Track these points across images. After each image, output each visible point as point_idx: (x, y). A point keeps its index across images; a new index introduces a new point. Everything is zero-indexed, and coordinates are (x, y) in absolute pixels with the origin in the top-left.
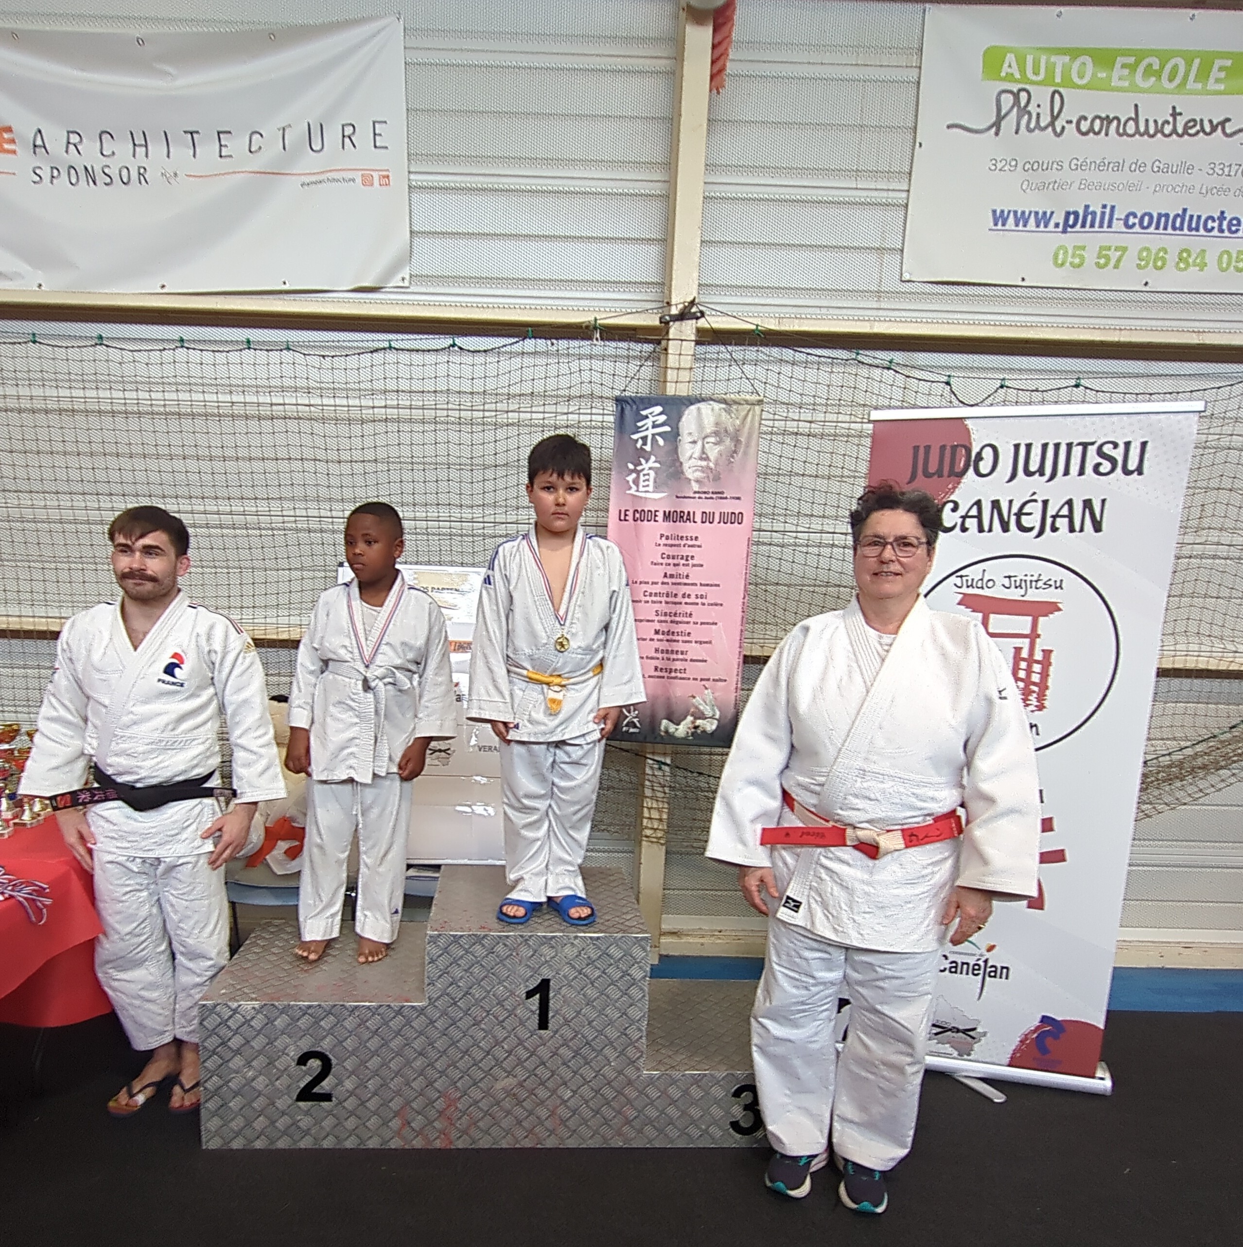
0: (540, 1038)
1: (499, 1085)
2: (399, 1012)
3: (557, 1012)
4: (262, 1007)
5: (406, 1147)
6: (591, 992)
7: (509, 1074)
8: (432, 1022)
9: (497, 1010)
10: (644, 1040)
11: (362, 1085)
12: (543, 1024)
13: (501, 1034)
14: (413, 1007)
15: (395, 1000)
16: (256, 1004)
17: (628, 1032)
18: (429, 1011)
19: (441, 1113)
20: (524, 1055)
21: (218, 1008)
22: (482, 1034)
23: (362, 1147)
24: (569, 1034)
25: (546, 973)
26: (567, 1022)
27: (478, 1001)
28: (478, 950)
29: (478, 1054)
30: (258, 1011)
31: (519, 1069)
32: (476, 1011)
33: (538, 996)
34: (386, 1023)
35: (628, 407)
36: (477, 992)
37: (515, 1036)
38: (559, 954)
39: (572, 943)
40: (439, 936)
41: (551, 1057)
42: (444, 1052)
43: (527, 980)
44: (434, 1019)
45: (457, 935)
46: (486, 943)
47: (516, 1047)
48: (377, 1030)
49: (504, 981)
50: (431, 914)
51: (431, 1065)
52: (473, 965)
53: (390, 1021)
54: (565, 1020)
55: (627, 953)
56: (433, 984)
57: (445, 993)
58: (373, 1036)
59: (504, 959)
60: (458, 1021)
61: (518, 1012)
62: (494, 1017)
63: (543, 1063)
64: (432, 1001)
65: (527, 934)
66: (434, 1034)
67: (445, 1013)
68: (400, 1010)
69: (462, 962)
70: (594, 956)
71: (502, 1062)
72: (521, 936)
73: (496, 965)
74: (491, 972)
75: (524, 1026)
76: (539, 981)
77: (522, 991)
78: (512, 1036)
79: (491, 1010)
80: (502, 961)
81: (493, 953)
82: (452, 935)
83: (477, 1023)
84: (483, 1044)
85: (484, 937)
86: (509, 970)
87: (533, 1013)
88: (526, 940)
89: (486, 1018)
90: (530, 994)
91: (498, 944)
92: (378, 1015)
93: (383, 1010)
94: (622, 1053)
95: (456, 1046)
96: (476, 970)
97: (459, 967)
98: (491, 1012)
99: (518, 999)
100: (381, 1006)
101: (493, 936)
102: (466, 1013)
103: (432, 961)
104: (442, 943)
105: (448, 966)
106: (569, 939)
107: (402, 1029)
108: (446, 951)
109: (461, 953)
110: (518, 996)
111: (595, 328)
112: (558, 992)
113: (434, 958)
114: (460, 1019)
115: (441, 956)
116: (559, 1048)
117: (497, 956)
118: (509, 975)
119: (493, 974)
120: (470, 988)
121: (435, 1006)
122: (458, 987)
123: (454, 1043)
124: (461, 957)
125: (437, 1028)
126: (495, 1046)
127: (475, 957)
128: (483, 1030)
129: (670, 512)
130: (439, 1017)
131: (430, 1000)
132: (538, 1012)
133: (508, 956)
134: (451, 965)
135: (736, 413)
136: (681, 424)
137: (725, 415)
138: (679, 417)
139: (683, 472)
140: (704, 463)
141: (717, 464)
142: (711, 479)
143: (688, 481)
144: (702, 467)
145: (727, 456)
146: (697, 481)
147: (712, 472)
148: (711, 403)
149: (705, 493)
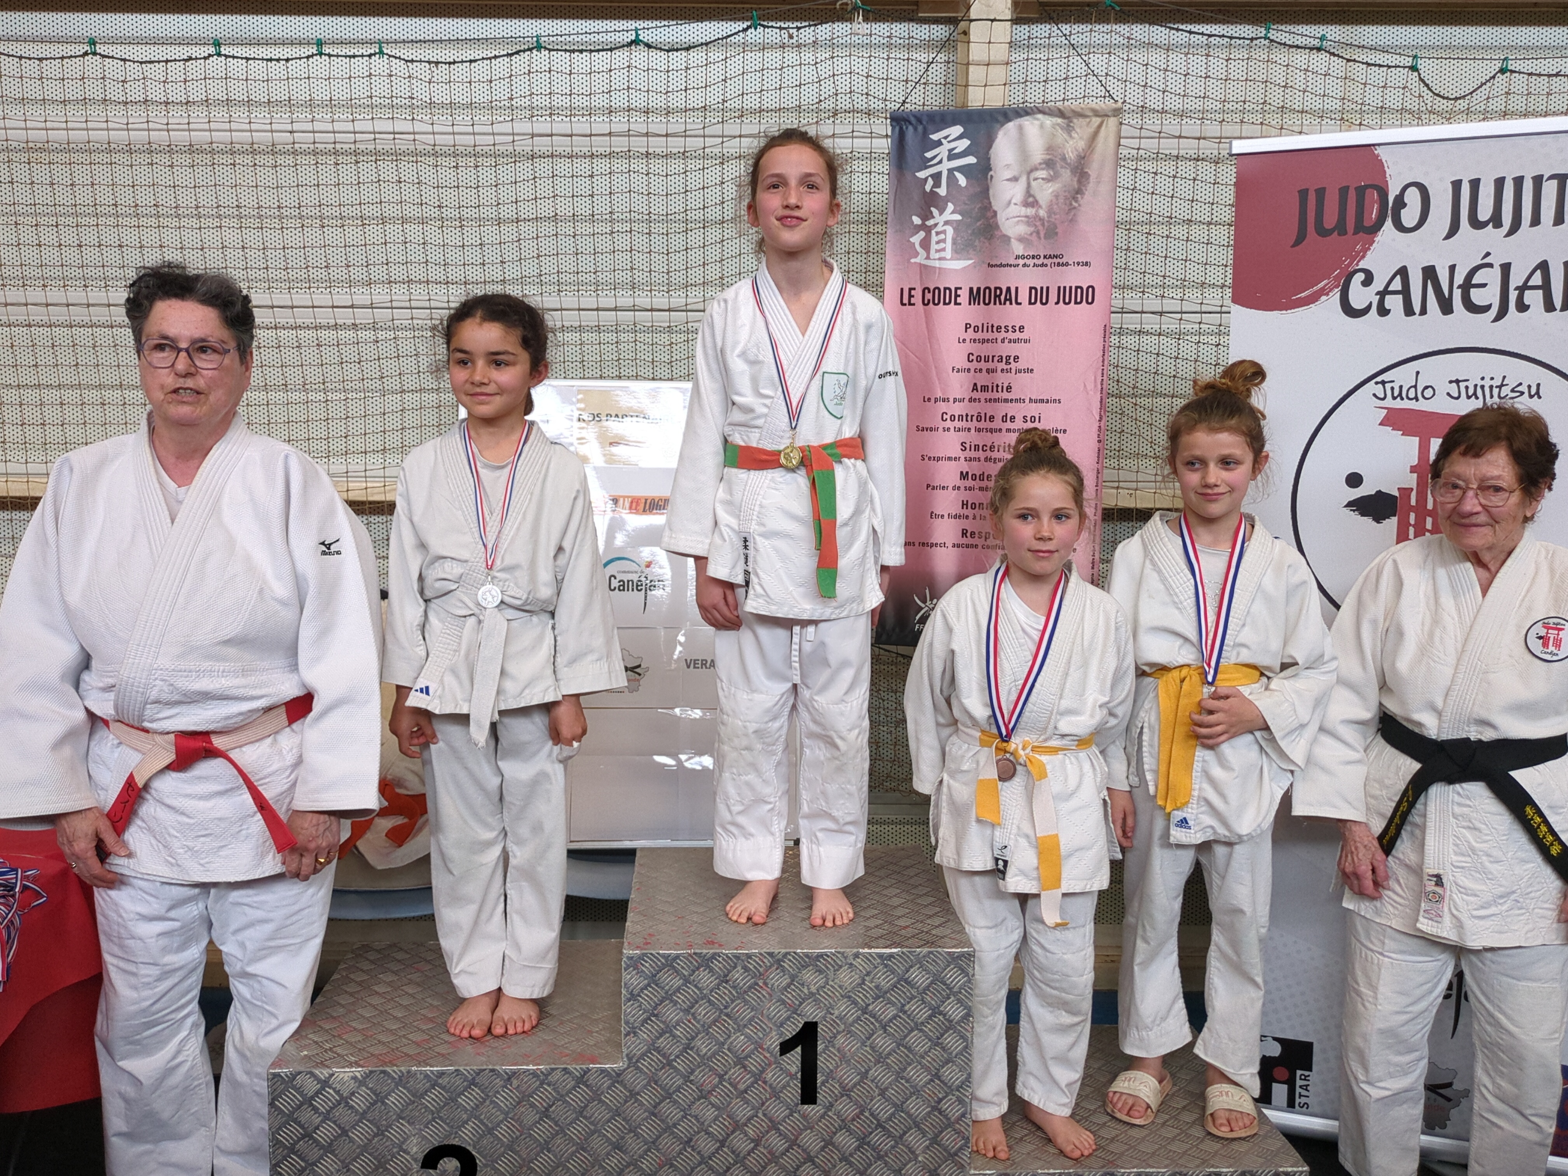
0: (805, 1117)
2: (582, 1079)
4: (367, 1076)
6: (883, 1042)
7: (758, 1175)
8: (633, 1095)
9: (735, 1073)
12: (809, 1095)
13: (742, 1111)
14: (603, 1071)
15: (575, 1060)
16: (358, 1072)
17: (943, 1106)
18: (629, 1077)
20: (781, 1145)
21: (299, 1079)
22: (711, 1113)
24: (850, 1110)
25: (812, 1013)
26: (846, 1091)
27: (705, 1061)
28: (705, 979)
29: (706, 1145)
30: (361, 1083)
31: (771, 1167)
32: (703, 1075)
33: (799, 1050)
34: (561, 1097)
35: (911, 128)
36: (703, 1045)
37: (764, 1115)
38: (831, 983)
39: (851, 964)
40: (642, 957)
41: (823, 1149)
42: (653, 1143)
43: (781, 1025)
44: (637, 1089)
45: (669, 955)
46: (716, 965)
47: (768, 1132)
48: (547, 1109)
49: (745, 1026)
50: (627, 924)
51: (634, 1163)
52: (697, 1002)
53: (567, 1094)
54: (843, 1087)
55: (938, 979)
56: (635, 1033)
57: (653, 1047)
58: (541, 1119)
59: (745, 992)
60: (674, 1092)
61: (769, 1075)
62: (730, 1084)
63: (810, 1159)
64: (633, 1062)
65: (778, 950)
66: (637, 1114)
67: (653, 1080)
68: (583, 1076)
69: (680, 998)
70: (885, 984)
71: (745, 1158)
72: (771, 954)
73: (733, 1001)
74: (724, 1012)
75: (779, 1098)
76: (801, 1026)
77: (774, 1042)
78: (760, 1115)
79: (726, 1073)
80: (742, 995)
81: (727, 982)
82: (663, 956)
83: (704, 1095)
84: (714, 1129)
85: (714, 956)
86: (752, 1010)
87: (792, 1076)
88: (779, 961)
89: (717, 1087)
90: (786, 1047)
91: (735, 967)
92: (549, 1085)
93: (556, 1076)
94: (935, 1141)
95: (673, 1133)
96: (702, 1010)
97: (675, 1005)
98: (727, 1077)
99: (768, 1055)
100: (553, 1070)
101: (726, 955)
102: (687, 1080)
103: (633, 997)
104: (647, 967)
105: (657, 1005)
106: (846, 958)
107: (586, 1106)
108: (653, 980)
109: (678, 982)
110: (768, 1050)
111: (855, 9)
112: (831, 1041)
113: (635, 992)
114: (678, 1089)
115: (645, 988)
116: (835, 1133)
117: (734, 987)
118: (751, 1019)
119: (727, 1015)
120: (693, 1038)
121: (638, 1068)
122: (674, 1036)
123: (668, 1127)
124: (678, 990)
125: (641, 1104)
126: (733, 1132)
127: (699, 989)
128: (713, 1106)
129: (979, 289)
130: (645, 1087)
131: (630, 1059)
132: (799, 1075)
133: (751, 987)
134: (662, 1002)
135: (1078, 130)
136: (992, 151)
137: (1061, 135)
138: (990, 141)
139: (997, 227)
140: (1030, 212)
141: (1050, 212)
142: (1042, 235)
143: (1006, 239)
144: (1027, 217)
145: (1066, 198)
146: (1021, 240)
147: (1043, 224)
148: (1040, 116)
149: (1033, 257)
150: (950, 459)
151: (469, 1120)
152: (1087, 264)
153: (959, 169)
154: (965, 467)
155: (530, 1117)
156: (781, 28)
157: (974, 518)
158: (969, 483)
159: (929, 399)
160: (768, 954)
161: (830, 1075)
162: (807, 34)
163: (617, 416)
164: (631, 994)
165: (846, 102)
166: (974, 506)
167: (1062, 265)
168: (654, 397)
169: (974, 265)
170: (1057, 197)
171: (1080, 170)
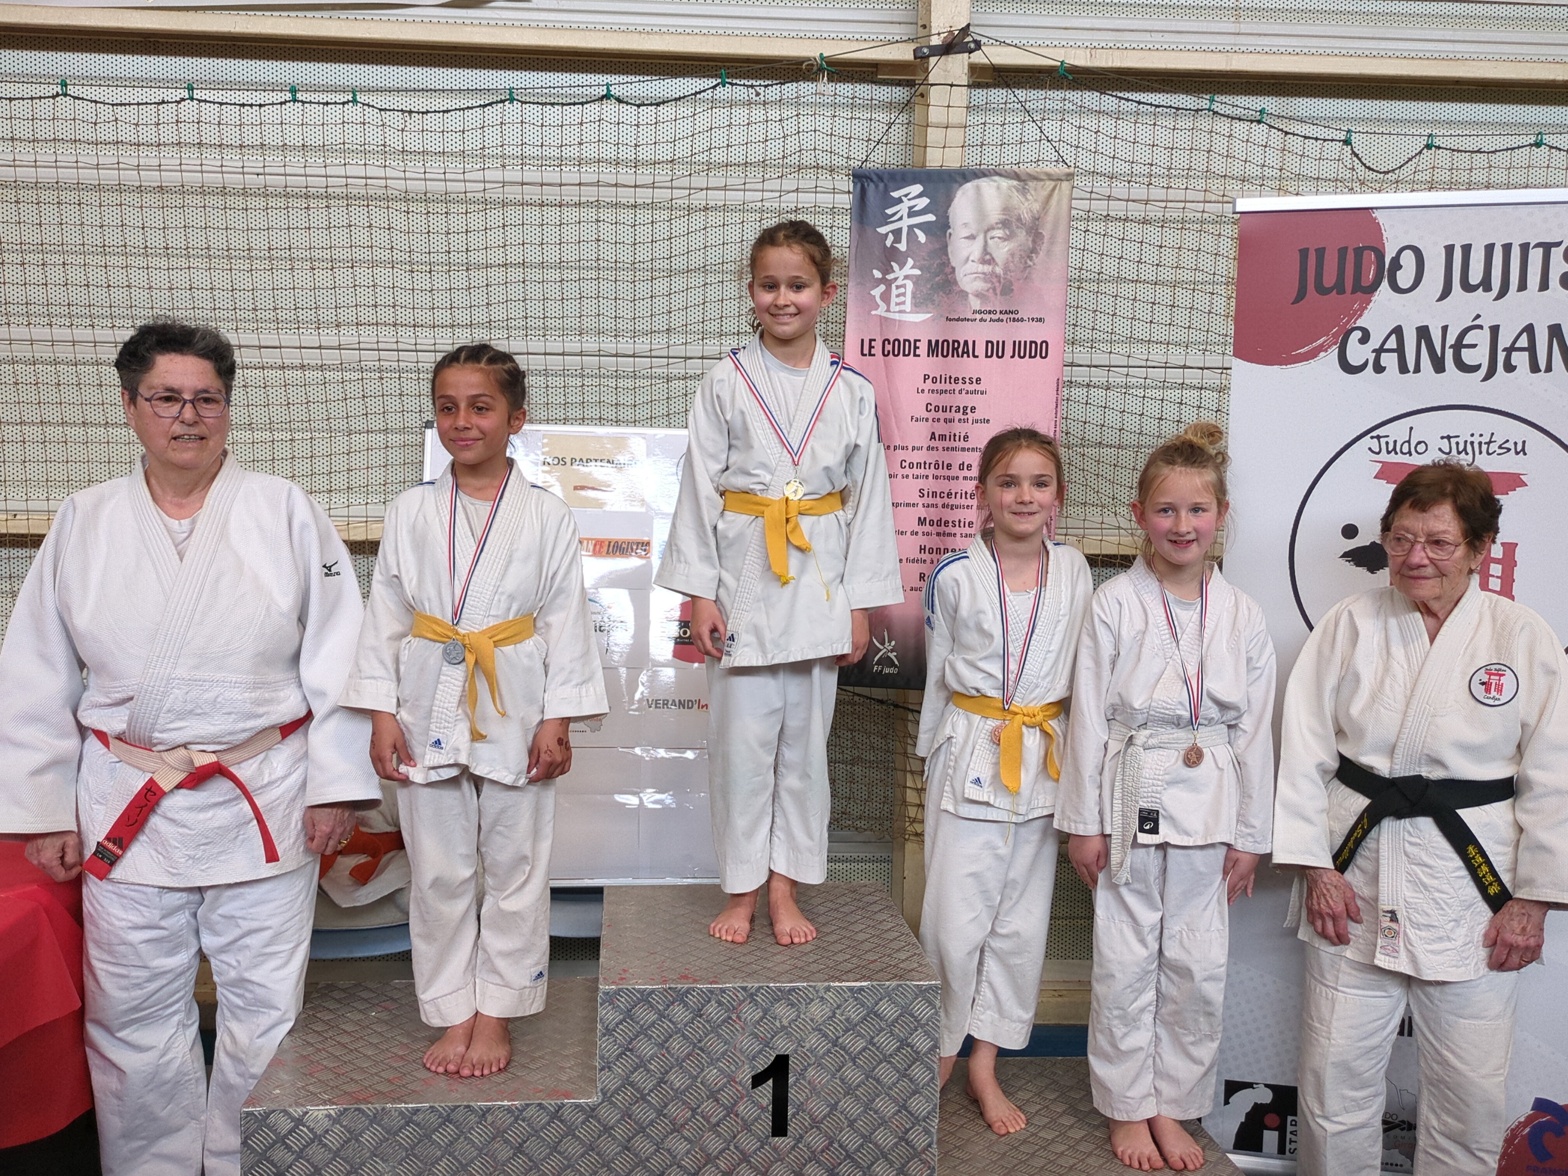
0: (775, 1149)
2: (556, 1114)
4: (342, 1113)
6: (852, 1075)
8: (607, 1129)
9: (708, 1106)
10: (934, 1149)
12: (780, 1127)
13: (714, 1144)
14: (578, 1106)
15: (549, 1096)
16: (332, 1109)
17: (911, 1136)
18: (603, 1111)
21: (272, 1118)
22: (683, 1146)
24: (820, 1142)
25: (783, 1046)
26: (816, 1124)
27: (679, 1094)
28: (679, 1013)
30: (335, 1120)
32: (675, 1108)
33: (770, 1083)
34: (536, 1133)
35: (872, 185)
36: (677, 1080)
37: (736, 1148)
38: (802, 1016)
39: (822, 998)
40: (618, 992)
43: (754, 1058)
44: (610, 1124)
45: (645, 990)
46: (691, 1000)
47: (739, 1165)
48: (521, 1145)
49: (718, 1059)
50: (601, 960)
52: (671, 1036)
53: (541, 1129)
54: (813, 1120)
55: (907, 1011)
56: (609, 1068)
57: (627, 1082)
58: (515, 1154)
59: (719, 1026)
60: (648, 1126)
61: (741, 1108)
62: (703, 1117)
64: (607, 1096)
65: (752, 985)
66: (610, 1148)
67: (627, 1115)
68: (557, 1112)
69: (654, 1032)
70: (855, 1017)
72: (744, 989)
73: (706, 1036)
74: (697, 1046)
75: (750, 1131)
76: (772, 1059)
77: (746, 1075)
78: (732, 1148)
79: (699, 1107)
80: (716, 1028)
81: (700, 1016)
82: (638, 991)
83: (677, 1129)
84: (687, 1162)
85: (688, 991)
86: (726, 1043)
87: (763, 1109)
88: (752, 995)
89: (690, 1120)
90: (758, 1080)
91: (709, 1001)
92: (523, 1121)
93: (530, 1112)
94: (902, 1171)
95: (645, 1167)
96: (676, 1045)
97: (650, 1039)
98: (699, 1110)
99: (740, 1088)
100: (528, 1105)
101: (701, 989)
102: (660, 1113)
103: (608, 1032)
104: (623, 1002)
105: (632, 1040)
106: (817, 992)
107: (561, 1141)
108: (629, 1015)
109: (653, 1017)
110: (740, 1083)
111: (821, 69)
112: (802, 1075)
113: (611, 1027)
114: (651, 1123)
115: (621, 1023)
116: (805, 1165)
117: (708, 1021)
118: (724, 1053)
119: (701, 1049)
120: (667, 1072)
121: (612, 1103)
122: (648, 1071)
123: (641, 1161)
124: (653, 1024)
125: (614, 1138)
126: (705, 1166)
127: (673, 1023)
128: (686, 1139)
129: (937, 342)
130: (618, 1121)
131: (604, 1094)
132: (770, 1108)
133: (724, 1021)
134: (637, 1036)
135: (1033, 193)
136: (951, 210)
137: (1016, 197)
138: (949, 200)
139: (955, 283)
140: (987, 268)
141: (1006, 269)
142: (998, 292)
143: (964, 294)
144: (984, 273)
145: (1021, 257)
146: (978, 295)
147: (999, 282)
148: (996, 178)
149: (990, 312)
150: (908, 505)
151: (443, 1156)
152: (1041, 320)
153: (919, 226)
154: (923, 513)
155: (504, 1153)
156: (748, 87)
158: (927, 528)
160: (742, 988)
161: (800, 1108)
163: (581, 460)
164: (607, 1028)
165: (808, 159)
166: (931, 551)
167: (1018, 320)
168: (621, 443)
169: (933, 319)
170: (1013, 255)
171: (1034, 230)
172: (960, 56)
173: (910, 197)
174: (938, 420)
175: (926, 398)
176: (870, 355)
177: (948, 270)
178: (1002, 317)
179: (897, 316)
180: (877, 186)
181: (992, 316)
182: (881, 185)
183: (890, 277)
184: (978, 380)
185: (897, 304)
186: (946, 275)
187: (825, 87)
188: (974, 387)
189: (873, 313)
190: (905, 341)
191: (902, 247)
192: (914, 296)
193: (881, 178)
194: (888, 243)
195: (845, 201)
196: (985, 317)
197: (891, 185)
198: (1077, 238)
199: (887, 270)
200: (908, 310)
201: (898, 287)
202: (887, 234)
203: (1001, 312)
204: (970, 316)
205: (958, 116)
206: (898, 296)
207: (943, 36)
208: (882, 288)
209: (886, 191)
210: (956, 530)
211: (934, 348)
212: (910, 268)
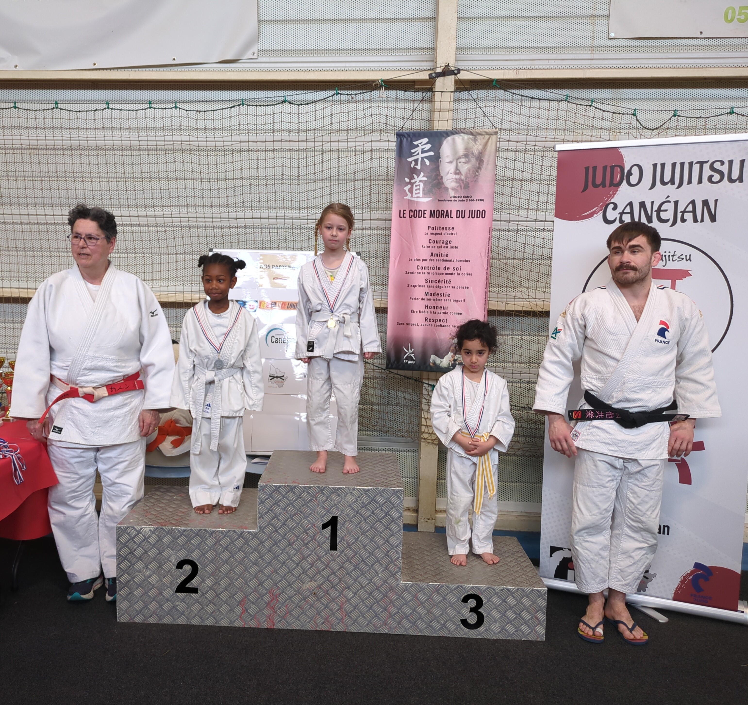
0: (332, 556)
1: (305, 586)
2: (241, 535)
3: (343, 539)
4: (156, 529)
5: (246, 626)
6: (365, 526)
7: (312, 579)
8: (262, 543)
9: (304, 535)
10: (400, 560)
11: (217, 583)
12: (334, 546)
13: (306, 552)
14: (249, 532)
15: (239, 528)
16: (152, 528)
17: (390, 554)
18: (260, 535)
19: (268, 604)
20: (322, 567)
21: (129, 530)
22: (293, 552)
23: (217, 625)
24: (351, 554)
25: (335, 512)
26: (349, 546)
27: (291, 530)
28: (292, 496)
29: (292, 565)
30: (153, 532)
31: (318, 576)
32: (290, 536)
33: (330, 527)
34: (232, 542)
35: (405, 139)
36: (290, 524)
37: (315, 554)
38: (343, 500)
39: (352, 493)
40: (266, 486)
41: (339, 569)
42: (270, 563)
43: (323, 517)
44: (263, 541)
45: (277, 486)
46: (296, 491)
47: (316, 561)
48: (226, 547)
49: (308, 517)
51: (261, 571)
52: (288, 506)
53: (235, 541)
54: (348, 543)
55: (388, 500)
56: (263, 518)
57: (270, 524)
58: (224, 551)
59: (308, 502)
60: (278, 543)
61: (317, 538)
62: (301, 540)
63: (334, 573)
64: (262, 529)
65: (322, 486)
66: (263, 551)
67: (270, 537)
69: (281, 504)
70: (366, 502)
71: (307, 571)
73: (303, 506)
74: (299, 510)
75: (321, 547)
76: (330, 518)
77: (320, 524)
78: (313, 554)
80: (306, 504)
81: (300, 498)
82: (274, 486)
84: (295, 558)
85: (295, 487)
86: (311, 510)
87: (327, 539)
88: (322, 490)
89: (296, 541)
90: (324, 526)
91: (304, 492)
92: (228, 537)
93: (229, 534)
94: (386, 568)
95: (277, 559)
96: (290, 509)
97: (279, 507)
98: (300, 537)
99: (317, 529)
100: (229, 531)
101: (300, 487)
102: (283, 537)
103: (262, 502)
104: (268, 490)
105: (272, 506)
106: (349, 490)
107: (243, 546)
108: (270, 496)
109: (280, 497)
110: (317, 527)
111: (381, 86)
112: (343, 525)
113: (263, 500)
114: (280, 541)
115: (267, 499)
116: (344, 563)
117: (303, 500)
118: (311, 513)
119: (300, 512)
120: (286, 521)
121: (263, 532)
122: (279, 519)
123: (276, 557)
124: (280, 500)
125: (265, 547)
126: (302, 560)
127: (289, 501)
128: (294, 549)
129: (434, 211)
130: (266, 540)
131: (260, 528)
132: (330, 538)
133: (310, 501)
134: (274, 505)
135: (479, 141)
136: (441, 150)
137: (472, 143)
138: (440, 145)
139: (443, 183)
140: (458, 177)
141: (466, 177)
142: (462, 187)
143: (447, 189)
144: (456, 179)
145: (473, 171)
146: (453, 189)
147: (463, 183)
148: (462, 134)
149: (459, 197)
150: (420, 286)
152: (482, 200)
153: (426, 157)
154: (427, 290)
155: (220, 550)
156: (348, 95)
157: (431, 313)
158: (429, 297)
159: (411, 260)
160: (319, 487)
162: (360, 97)
163: (277, 266)
164: (261, 501)
165: (376, 127)
166: (431, 307)
167: (471, 200)
168: (293, 258)
169: (432, 200)
170: (469, 170)
171: (480, 159)
172: (450, 77)
173: (422, 144)
174: (434, 247)
175: (429, 237)
176: (404, 217)
177: (439, 178)
178: (464, 199)
179: (416, 199)
180: (407, 140)
181: (460, 199)
182: (409, 139)
183: (413, 181)
184: (453, 229)
185: (416, 194)
186: (438, 180)
187: (383, 93)
188: (451, 231)
189: (405, 198)
190: (419, 211)
191: (419, 167)
192: (424, 190)
193: (409, 135)
194: (412, 166)
195: (393, 146)
196: (456, 199)
197: (413, 139)
198: (501, 162)
199: (412, 178)
200: (421, 196)
201: (416, 186)
202: (411, 162)
203: (464, 197)
204: (449, 199)
205: (446, 106)
206: (416, 190)
207: (442, 68)
208: (409, 186)
209: (412, 141)
210: (442, 298)
211: (432, 214)
212: (422, 177)
